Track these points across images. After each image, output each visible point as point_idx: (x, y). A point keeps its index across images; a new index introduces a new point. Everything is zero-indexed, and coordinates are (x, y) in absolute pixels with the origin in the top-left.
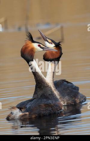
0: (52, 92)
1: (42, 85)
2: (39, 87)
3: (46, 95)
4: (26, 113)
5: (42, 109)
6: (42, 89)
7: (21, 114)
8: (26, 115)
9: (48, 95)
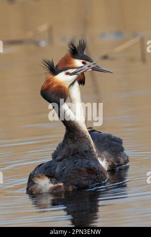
0: (91, 148)
1: (75, 134)
2: (70, 138)
3: (79, 151)
4: (60, 184)
5: (83, 178)
6: (76, 141)
7: (52, 185)
8: (60, 187)
9: (83, 152)
